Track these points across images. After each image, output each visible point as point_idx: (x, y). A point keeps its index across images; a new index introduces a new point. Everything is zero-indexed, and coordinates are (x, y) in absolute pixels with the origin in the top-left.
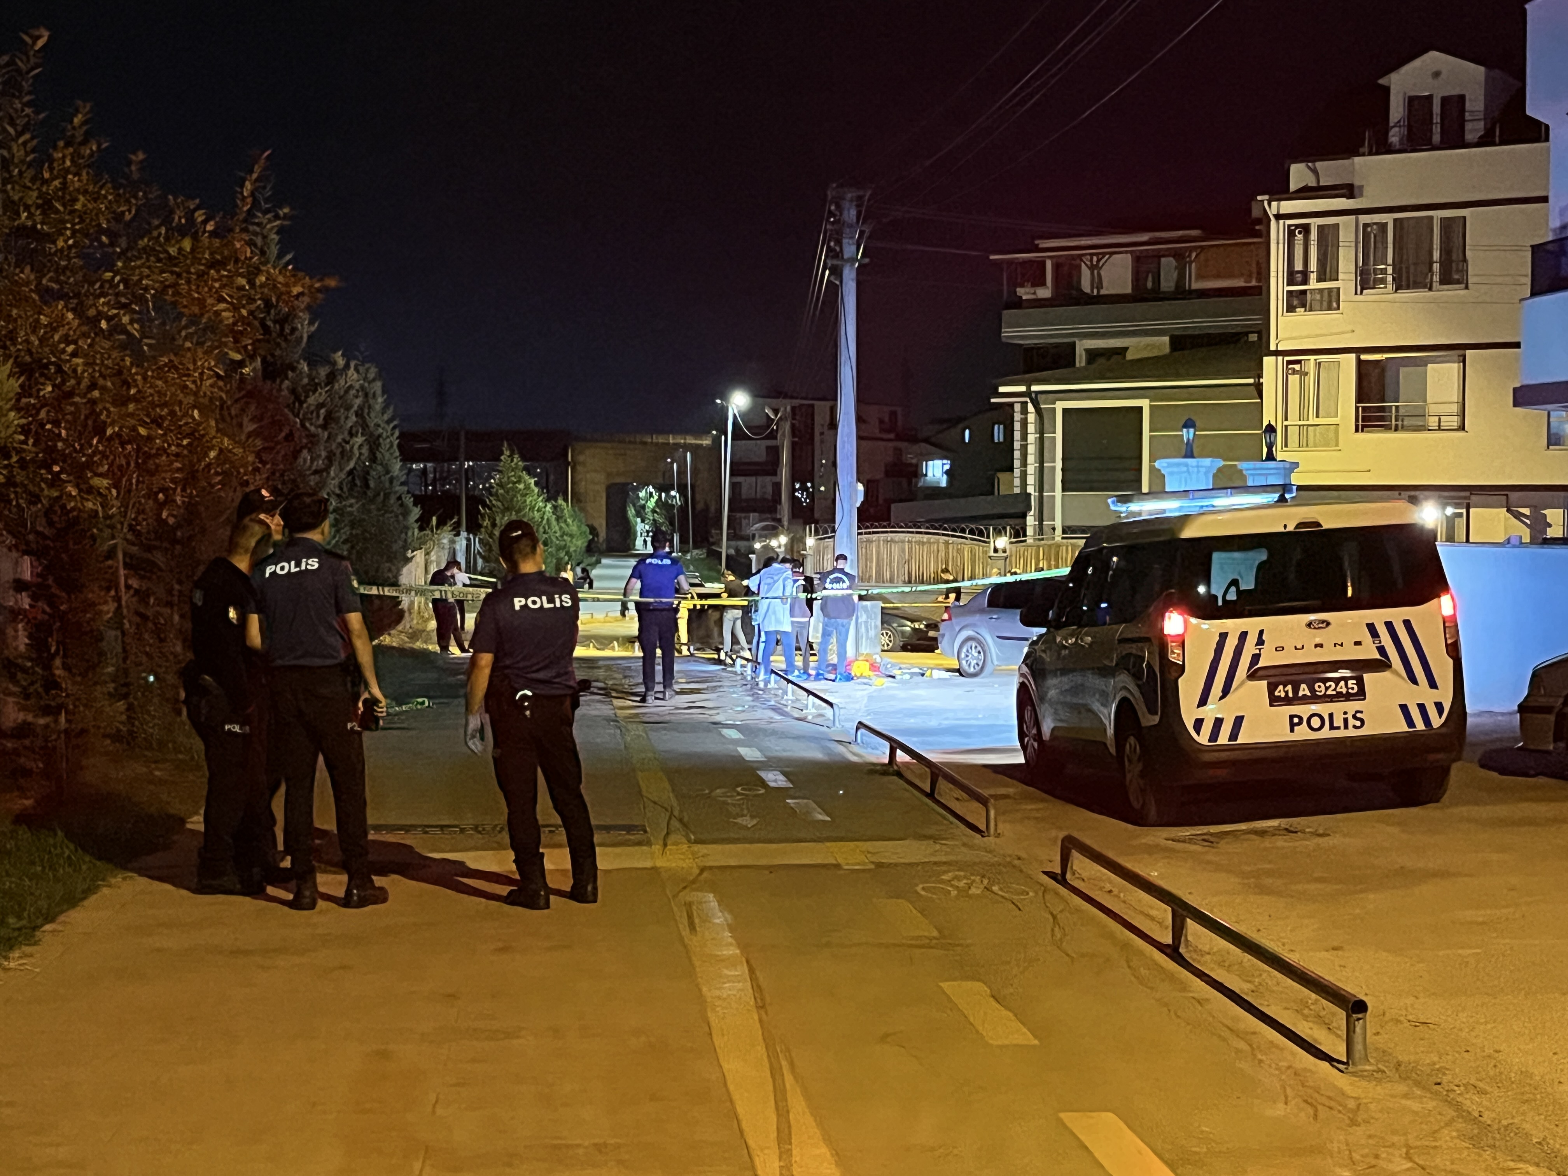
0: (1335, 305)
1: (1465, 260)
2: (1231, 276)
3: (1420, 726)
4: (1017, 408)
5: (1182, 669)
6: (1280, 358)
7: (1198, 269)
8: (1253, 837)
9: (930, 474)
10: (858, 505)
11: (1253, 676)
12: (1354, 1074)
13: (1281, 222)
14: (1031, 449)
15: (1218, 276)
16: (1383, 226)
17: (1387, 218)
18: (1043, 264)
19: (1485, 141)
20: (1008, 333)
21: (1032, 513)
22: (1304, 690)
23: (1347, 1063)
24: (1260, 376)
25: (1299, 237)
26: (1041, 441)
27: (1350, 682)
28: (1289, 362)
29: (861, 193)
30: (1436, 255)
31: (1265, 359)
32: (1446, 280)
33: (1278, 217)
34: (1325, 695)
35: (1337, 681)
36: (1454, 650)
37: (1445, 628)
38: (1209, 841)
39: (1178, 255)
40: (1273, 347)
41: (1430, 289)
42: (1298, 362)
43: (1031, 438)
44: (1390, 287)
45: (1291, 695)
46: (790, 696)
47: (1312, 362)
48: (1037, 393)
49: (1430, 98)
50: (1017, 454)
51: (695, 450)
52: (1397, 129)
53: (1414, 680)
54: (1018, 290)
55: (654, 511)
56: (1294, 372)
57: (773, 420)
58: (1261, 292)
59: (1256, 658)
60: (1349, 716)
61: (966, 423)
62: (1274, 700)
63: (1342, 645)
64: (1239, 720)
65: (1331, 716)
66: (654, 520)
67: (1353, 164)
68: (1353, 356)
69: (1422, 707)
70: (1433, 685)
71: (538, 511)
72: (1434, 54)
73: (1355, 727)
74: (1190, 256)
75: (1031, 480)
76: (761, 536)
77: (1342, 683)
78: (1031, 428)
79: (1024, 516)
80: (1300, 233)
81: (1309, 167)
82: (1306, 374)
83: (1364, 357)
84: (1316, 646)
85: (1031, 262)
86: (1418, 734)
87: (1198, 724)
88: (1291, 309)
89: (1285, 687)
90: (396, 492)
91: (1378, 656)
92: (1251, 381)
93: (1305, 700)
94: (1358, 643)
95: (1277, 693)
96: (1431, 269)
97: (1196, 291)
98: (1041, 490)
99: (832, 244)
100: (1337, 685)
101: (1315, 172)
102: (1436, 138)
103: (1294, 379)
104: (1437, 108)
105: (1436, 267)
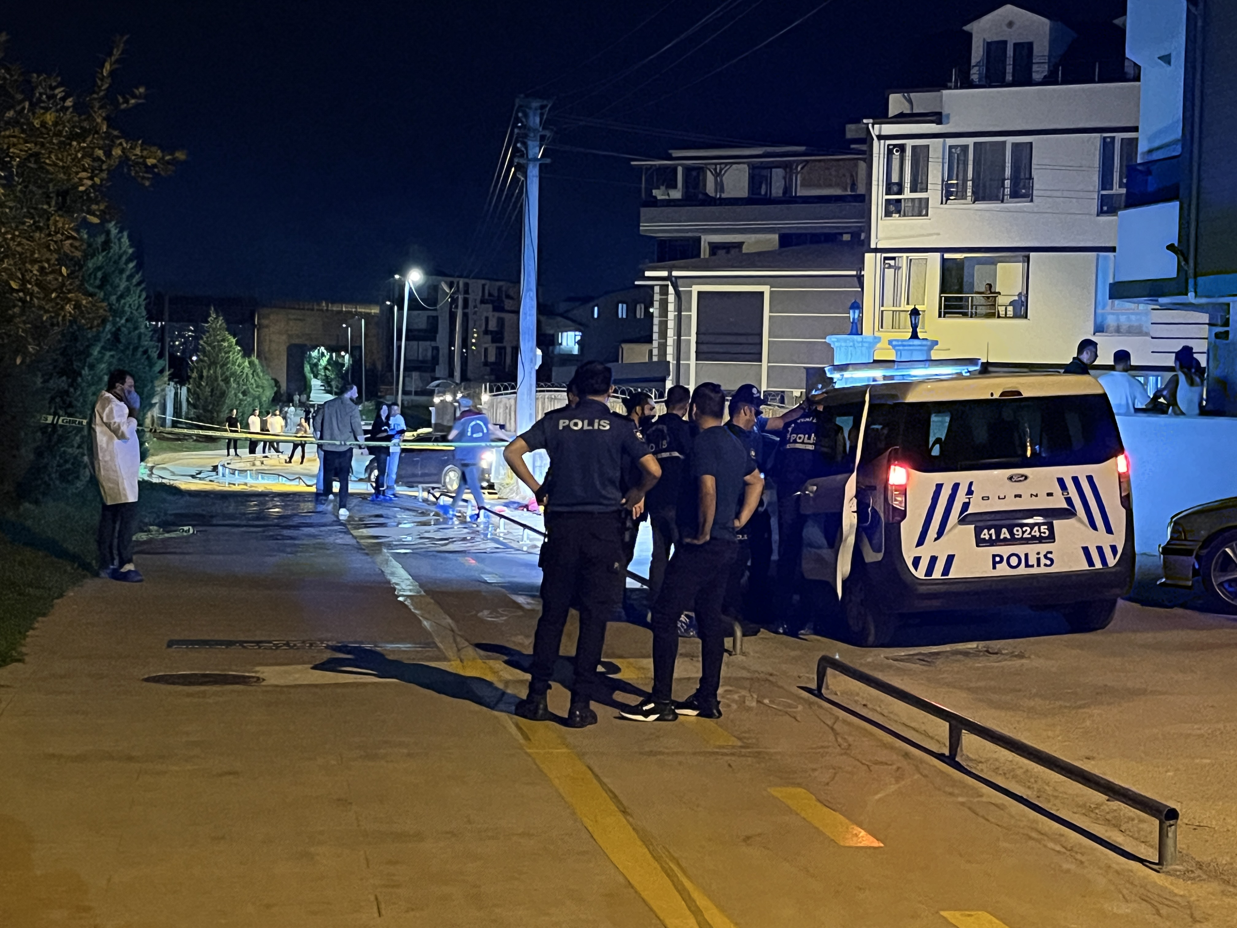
0: (924, 212)
1: (1031, 178)
2: (830, 186)
3: (1098, 565)
4: (657, 289)
5: (903, 514)
6: (879, 255)
7: (803, 180)
8: (959, 657)
9: (564, 343)
10: (537, 367)
11: (963, 520)
12: (1168, 873)
13: (882, 142)
14: (671, 324)
15: (819, 186)
16: (965, 148)
17: (970, 141)
18: (674, 170)
19: (1051, 80)
20: (645, 227)
21: (670, 378)
22: (1005, 533)
23: (1159, 865)
24: (862, 268)
25: (896, 154)
26: (679, 319)
27: (1042, 527)
28: (886, 258)
29: (545, 102)
30: (1008, 172)
31: (867, 255)
32: (1015, 195)
33: (880, 137)
34: (1022, 538)
35: (1032, 526)
36: (1126, 501)
37: (1120, 482)
38: (923, 659)
39: (786, 166)
40: (873, 246)
41: (1002, 201)
42: (894, 258)
43: (671, 315)
44: (969, 198)
45: (994, 537)
46: (502, 529)
47: (905, 258)
48: (677, 277)
49: (1005, 43)
50: (656, 329)
51: (367, 316)
52: (977, 68)
53: (1094, 527)
54: (654, 191)
55: (326, 368)
56: (890, 267)
57: (447, 294)
58: (864, 199)
59: (966, 506)
60: (1042, 556)
61: (596, 302)
62: (980, 542)
63: (1036, 496)
64: (950, 559)
65: (1026, 555)
66: (326, 375)
67: (941, 96)
68: (938, 255)
69: (1100, 549)
70: (1109, 530)
71: (239, 366)
72: (1009, 7)
73: (1046, 565)
74: (797, 167)
75: (670, 350)
76: (439, 392)
77: (1036, 528)
78: (671, 307)
79: (664, 380)
80: (897, 151)
81: (904, 96)
82: (899, 268)
83: (947, 256)
84: (1016, 496)
85: (666, 167)
86: (1097, 572)
87: (916, 561)
88: (888, 214)
89: (989, 530)
90: (143, 346)
91: (1065, 506)
92: (854, 273)
93: (1005, 542)
94: (1050, 494)
95: (982, 536)
96: (1003, 186)
97: (800, 197)
98: (678, 359)
99: (519, 145)
100: (1032, 529)
101: (910, 101)
102: (1009, 78)
103: (889, 273)
104: (1010, 52)
105: (1007, 183)
